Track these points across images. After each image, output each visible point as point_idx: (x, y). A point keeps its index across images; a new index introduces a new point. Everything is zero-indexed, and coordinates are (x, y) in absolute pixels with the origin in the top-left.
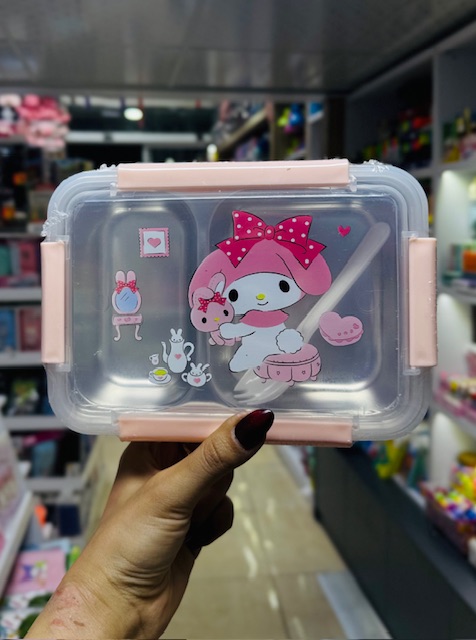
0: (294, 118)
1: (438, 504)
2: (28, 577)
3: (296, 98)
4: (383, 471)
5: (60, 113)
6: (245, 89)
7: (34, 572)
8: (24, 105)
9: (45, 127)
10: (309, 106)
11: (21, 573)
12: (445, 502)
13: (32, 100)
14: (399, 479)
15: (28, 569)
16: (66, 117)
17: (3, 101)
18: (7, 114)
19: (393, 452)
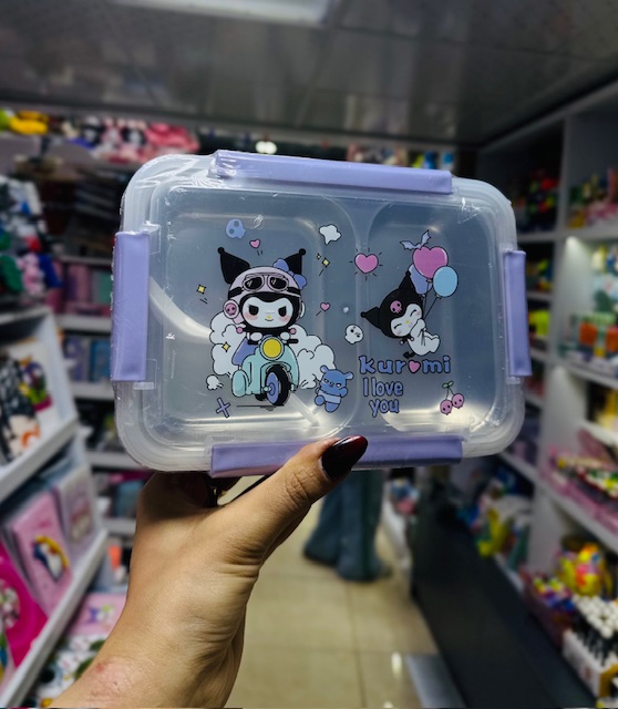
1: (536, 589)
2: (93, 620)
3: (430, 148)
4: (484, 548)
5: (189, 141)
7: (100, 616)
8: (151, 129)
11: (86, 615)
12: (543, 589)
14: (500, 559)
15: (94, 612)
16: (195, 145)
17: (132, 124)
18: (135, 137)
19: (497, 529)
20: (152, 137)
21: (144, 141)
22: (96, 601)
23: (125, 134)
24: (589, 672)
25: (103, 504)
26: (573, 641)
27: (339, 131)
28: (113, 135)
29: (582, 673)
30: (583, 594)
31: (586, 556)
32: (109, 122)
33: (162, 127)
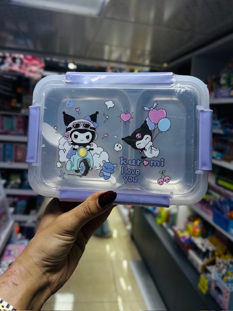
1: (178, 235)
2: (9, 254)
4: (159, 221)
5: (40, 63)
6: (119, 62)
7: (12, 253)
8: (25, 58)
9: (34, 68)
11: (6, 253)
12: (181, 235)
14: (165, 224)
15: (10, 251)
16: (43, 65)
17: (17, 55)
18: (18, 61)
19: (163, 214)
20: (25, 61)
21: (22, 62)
22: (10, 247)
23: (14, 59)
24: (197, 265)
25: (11, 210)
26: (192, 254)
27: (102, 60)
28: (9, 60)
29: (195, 265)
30: (195, 236)
31: (196, 223)
32: (7, 54)
33: (29, 57)
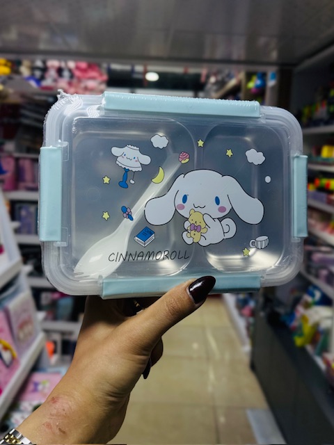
0: (259, 82)
2: (35, 390)
3: (261, 69)
4: (299, 341)
5: (101, 75)
6: (228, 61)
7: (40, 387)
8: (78, 68)
9: (91, 84)
10: (270, 75)
11: (31, 387)
13: (83, 65)
14: (309, 348)
15: (36, 384)
16: (105, 77)
17: (64, 64)
18: (66, 74)
19: (307, 329)
20: (77, 73)
21: (72, 76)
22: (38, 377)
23: (60, 71)
28: (52, 73)
32: (49, 63)
